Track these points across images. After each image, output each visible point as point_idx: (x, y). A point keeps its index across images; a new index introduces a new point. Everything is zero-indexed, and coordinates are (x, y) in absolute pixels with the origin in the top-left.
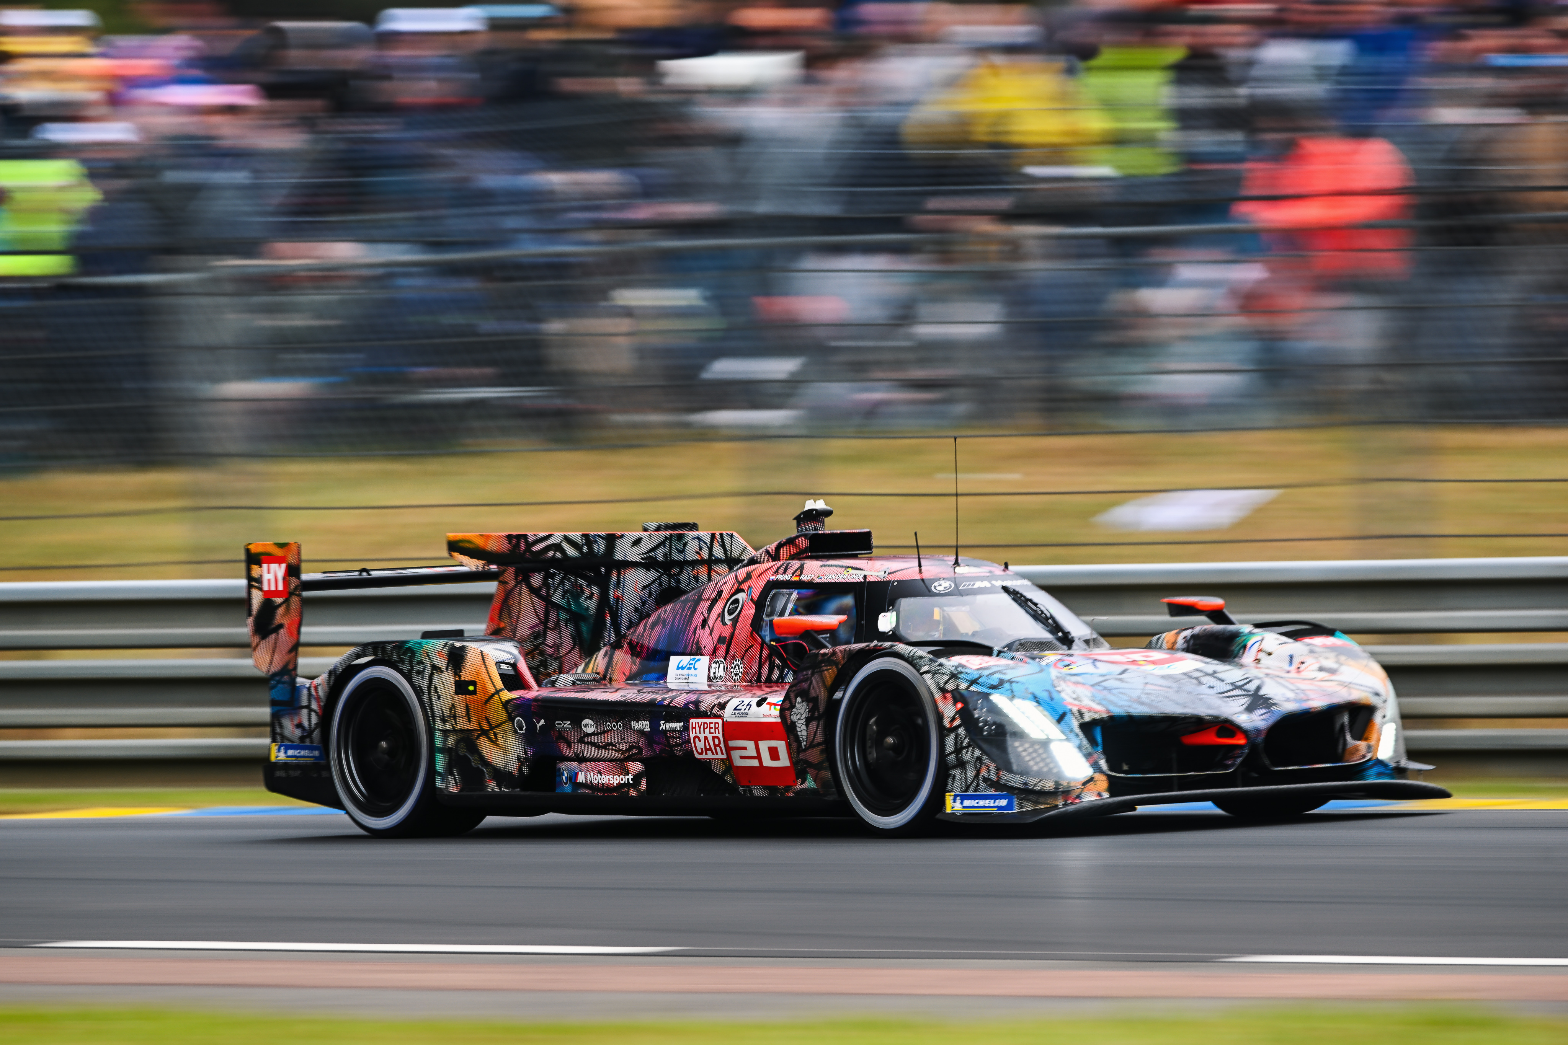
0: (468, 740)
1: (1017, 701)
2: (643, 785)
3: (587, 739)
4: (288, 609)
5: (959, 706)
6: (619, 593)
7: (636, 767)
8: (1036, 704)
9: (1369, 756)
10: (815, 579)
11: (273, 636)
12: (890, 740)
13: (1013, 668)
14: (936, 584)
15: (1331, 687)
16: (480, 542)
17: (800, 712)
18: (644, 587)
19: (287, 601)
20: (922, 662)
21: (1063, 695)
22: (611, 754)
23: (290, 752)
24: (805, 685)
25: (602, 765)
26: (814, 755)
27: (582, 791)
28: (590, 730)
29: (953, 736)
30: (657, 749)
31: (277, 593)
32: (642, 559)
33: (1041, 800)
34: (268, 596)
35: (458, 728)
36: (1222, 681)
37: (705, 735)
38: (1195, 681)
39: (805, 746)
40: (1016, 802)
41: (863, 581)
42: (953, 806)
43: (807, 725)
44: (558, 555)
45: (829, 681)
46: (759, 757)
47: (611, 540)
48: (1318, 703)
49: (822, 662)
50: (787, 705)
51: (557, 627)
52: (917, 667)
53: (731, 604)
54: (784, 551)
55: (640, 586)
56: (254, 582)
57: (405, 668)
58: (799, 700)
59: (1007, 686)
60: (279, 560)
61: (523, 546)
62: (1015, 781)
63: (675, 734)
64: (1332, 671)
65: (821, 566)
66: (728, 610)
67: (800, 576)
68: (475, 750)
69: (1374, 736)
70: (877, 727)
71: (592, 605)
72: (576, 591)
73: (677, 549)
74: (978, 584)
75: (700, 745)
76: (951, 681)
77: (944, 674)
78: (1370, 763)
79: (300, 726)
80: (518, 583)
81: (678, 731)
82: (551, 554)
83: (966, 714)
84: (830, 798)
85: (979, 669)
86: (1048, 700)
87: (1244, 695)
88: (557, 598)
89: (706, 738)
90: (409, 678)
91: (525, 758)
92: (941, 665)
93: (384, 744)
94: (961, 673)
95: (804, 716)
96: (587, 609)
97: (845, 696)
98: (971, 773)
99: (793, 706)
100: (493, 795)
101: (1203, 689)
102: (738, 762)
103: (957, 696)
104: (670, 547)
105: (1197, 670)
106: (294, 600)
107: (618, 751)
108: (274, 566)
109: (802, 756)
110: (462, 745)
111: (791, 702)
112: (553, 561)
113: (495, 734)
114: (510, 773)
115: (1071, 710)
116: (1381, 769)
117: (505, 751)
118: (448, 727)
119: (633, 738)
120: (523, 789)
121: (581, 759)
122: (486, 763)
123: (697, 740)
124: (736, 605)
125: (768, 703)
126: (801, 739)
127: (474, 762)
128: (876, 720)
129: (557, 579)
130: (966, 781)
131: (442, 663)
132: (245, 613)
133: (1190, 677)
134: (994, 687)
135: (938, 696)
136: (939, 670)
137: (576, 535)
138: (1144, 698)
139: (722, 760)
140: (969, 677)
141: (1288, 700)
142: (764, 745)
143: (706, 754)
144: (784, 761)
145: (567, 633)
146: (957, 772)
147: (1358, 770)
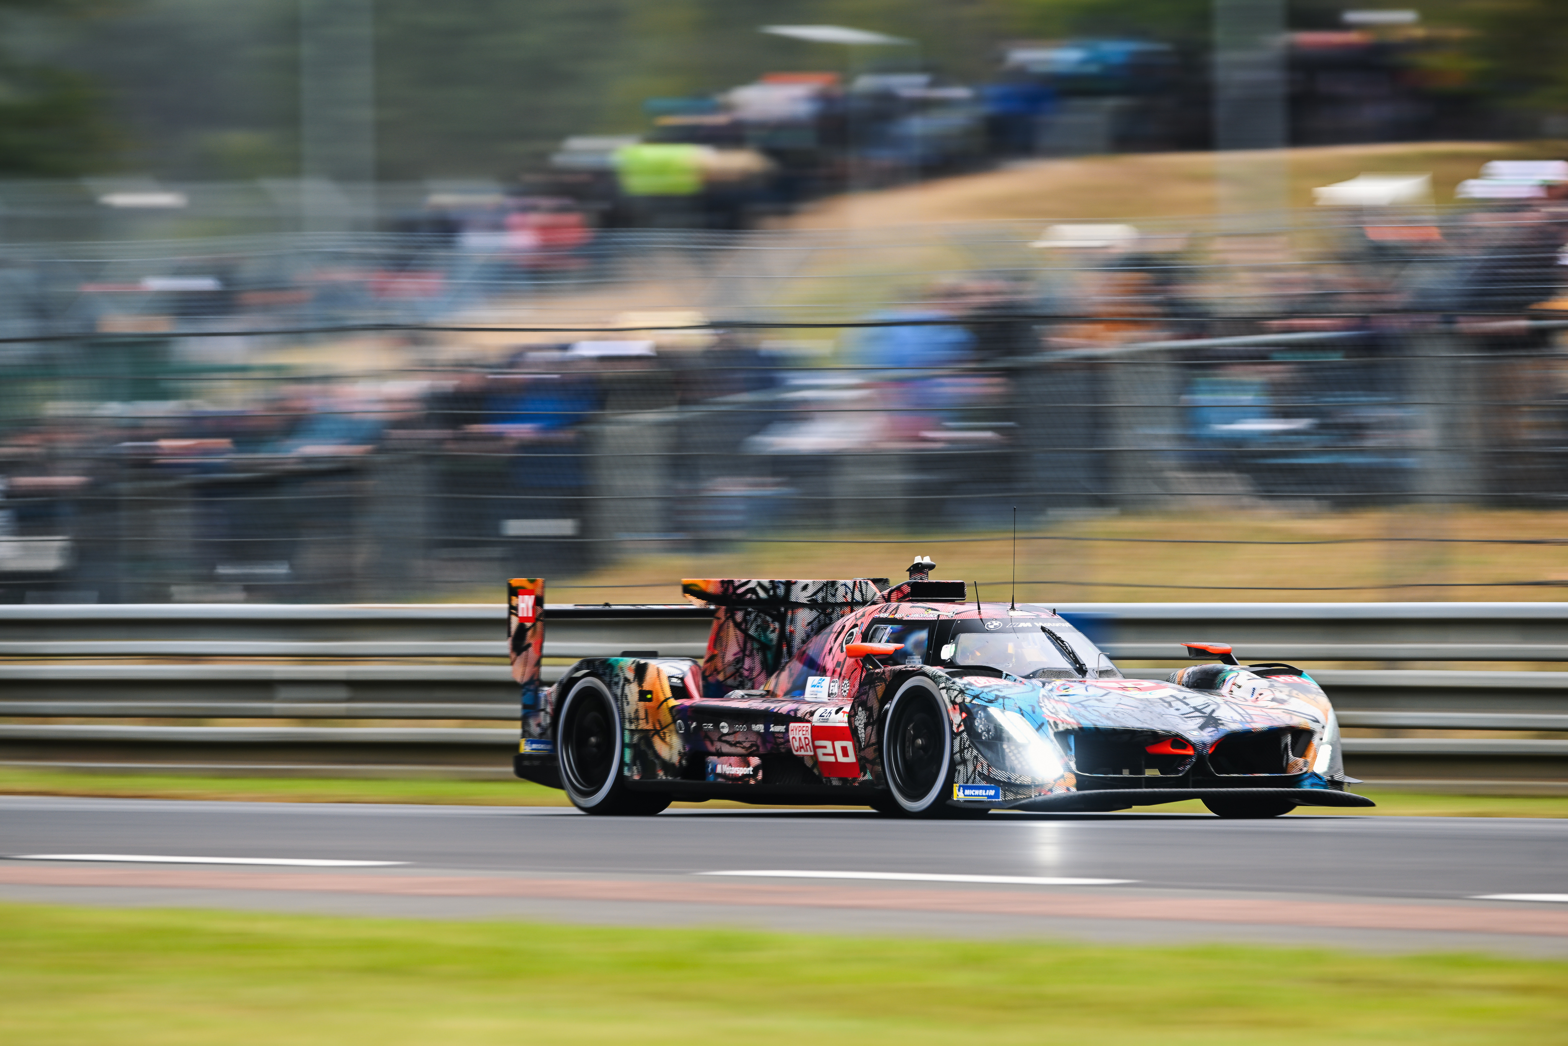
0: (646, 737)
1: (1007, 713)
2: (760, 776)
3: (724, 738)
4: (534, 632)
5: (964, 715)
6: (792, 629)
7: (755, 761)
8: (1021, 716)
9: (1305, 770)
10: (904, 617)
11: (524, 653)
12: (920, 741)
13: (1010, 688)
14: (989, 623)
15: (1274, 713)
16: (703, 586)
17: (861, 717)
18: (809, 624)
19: (534, 625)
20: (940, 680)
21: (1044, 709)
22: (739, 750)
23: (534, 746)
24: (864, 697)
25: (733, 759)
26: (870, 753)
27: (720, 780)
28: (725, 731)
29: (958, 738)
30: (769, 746)
31: (527, 619)
32: (808, 601)
33: (1021, 791)
34: (523, 620)
35: (640, 727)
36: (1187, 704)
37: (800, 736)
38: (1166, 705)
39: (864, 745)
40: (1001, 792)
41: (936, 619)
42: (959, 795)
43: (865, 729)
44: (754, 597)
45: (880, 694)
46: (835, 754)
47: (789, 585)
48: (1260, 724)
49: (877, 679)
50: (853, 713)
51: (751, 655)
52: (937, 683)
53: (848, 636)
54: (894, 595)
55: (806, 623)
56: (513, 609)
57: (607, 679)
58: (860, 709)
59: (1001, 701)
60: (529, 592)
61: (731, 590)
62: (999, 775)
63: (781, 736)
64: (1282, 702)
65: (911, 607)
66: (846, 640)
67: (895, 614)
68: (651, 745)
69: (1311, 754)
70: (913, 732)
71: (774, 636)
72: (764, 627)
73: (831, 594)
74: (1022, 625)
75: (796, 744)
76: (960, 695)
77: (955, 690)
78: (1306, 776)
79: (539, 725)
80: (727, 619)
81: (782, 732)
82: (749, 596)
83: (969, 722)
84: (880, 787)
85: (981, 687)
86: (1031, 713)
87: (1200, 717)
88: (752, 632)
89: (800, 739)
90: (609, 686)
91: (684, 753)
92: (954, 683)
93: (593, 740)
94: (967, 689)
95: (863, 722)
96: (771, 640)
97: (890, 706)
98: (970, 768)
99: (856, 714)
100: (662, 783)
101: (1172, 711)
102: (823, 759)
103: (963, 708)
104: (827, 592)
105: (1172, 696)
106: (539, 624)
107: (743, 748)
108: (526, 597)
109: (862, 754)
110: (642, 742)
111: (855, 711)
112: (750, 602)
113: (664, 733)
114: (673, 765)
115: (1048, 721)
116: (1316, 781)
117: (671, 747)
118: (633, 727)
119: (753, 738)
120: (683, 778)
121: (720, 754)
122: (658, 756)
123: (794, 740)
124: (851, 637)
125: (843, 712)
126: (861, 740)
127: (651, 757)
128: (913, 726)
129: (753, 616)
130: (967, 776)
131: (630, 675)
132: (506, 635)
133: (1165, 702)
134: (991, 701)
135: (950, 706)
136: (952, 687)
137: (765, 581)
138: (1112, 715)
139: (811, 756)
140: (972, 693)
141: (1234, 721)
142: (839, 744)
143: (800, 751)
144: (851, 759)
145: (758, 658)
146: (961, 768)
147: (1296, 780)
